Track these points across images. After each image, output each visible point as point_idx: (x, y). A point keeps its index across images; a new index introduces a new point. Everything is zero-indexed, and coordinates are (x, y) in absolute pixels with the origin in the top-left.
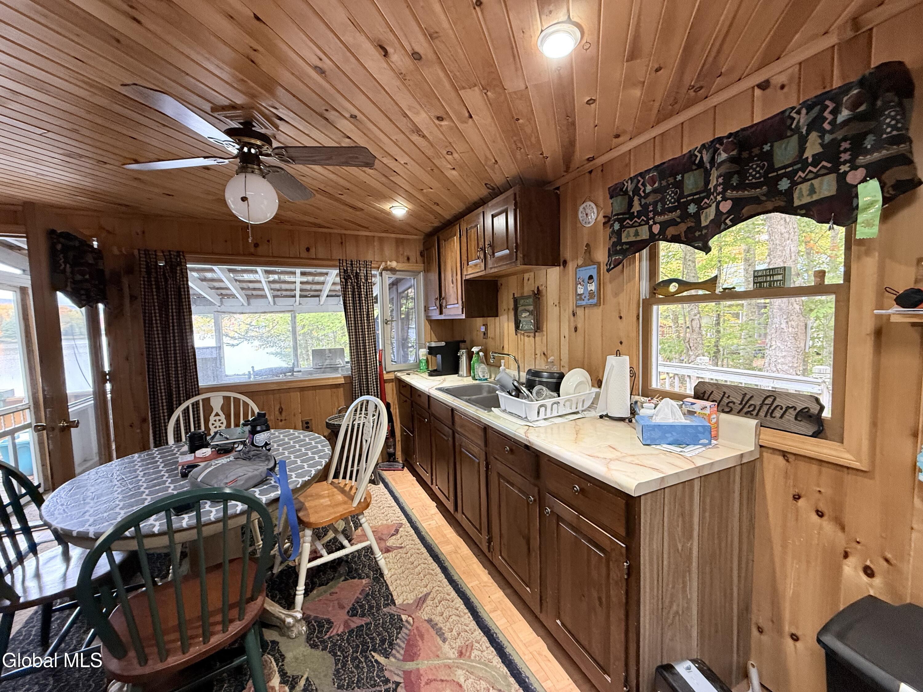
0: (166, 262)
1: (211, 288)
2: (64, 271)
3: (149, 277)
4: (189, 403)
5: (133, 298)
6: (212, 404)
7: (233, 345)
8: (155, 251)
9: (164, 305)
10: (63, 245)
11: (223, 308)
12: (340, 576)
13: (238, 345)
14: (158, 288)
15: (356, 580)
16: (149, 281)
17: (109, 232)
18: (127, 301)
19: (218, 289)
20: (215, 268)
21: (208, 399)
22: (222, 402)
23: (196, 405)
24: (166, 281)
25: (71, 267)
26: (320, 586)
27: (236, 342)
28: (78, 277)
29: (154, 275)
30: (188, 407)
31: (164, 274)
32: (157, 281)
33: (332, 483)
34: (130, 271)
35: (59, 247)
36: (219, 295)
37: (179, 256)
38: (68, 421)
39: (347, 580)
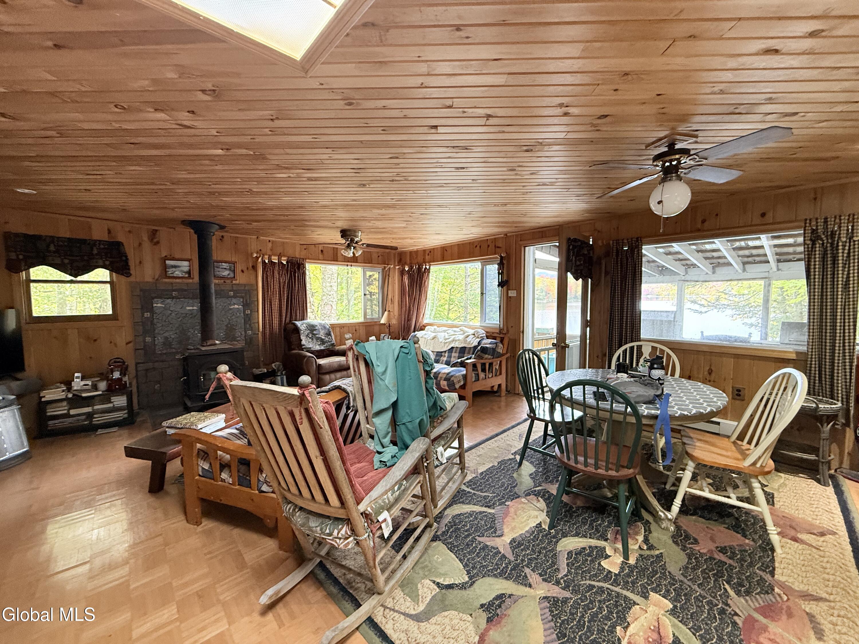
0: (629, 247)
1: (676, 260)
2: (572, 261)
3: (617, 259)
4: (628, 346)
5: (607, 273)
6: (643, 350)
7: (701, 312)
8: (623, 240)
9: (624, 278)
10: (573, 246)
11: (688, 277)
12: (725, 523)
13: (706, 312)
14: (621, 266)
15: (739, 535)
16: (617, 261)
17: (599, 231)
18: (603, 275)
19: (682, 260)
20: (673, 244)
21: (641, 346)
22: (650, 350)
23: (632, 348)
24: (627, 259)
25: (575, 258)
26: (700, 517)
27: (704, 309)
28: (578, 263)
29: (620, 257)
30: (626, 350)
31: (626, 255)
32: (621, 261)
33: (734, 443)
34: (607, 254)
35: (571, 247)
36: (684, 266)
37: (637, 241)
38: (565, 344)
39: (729, 529)
